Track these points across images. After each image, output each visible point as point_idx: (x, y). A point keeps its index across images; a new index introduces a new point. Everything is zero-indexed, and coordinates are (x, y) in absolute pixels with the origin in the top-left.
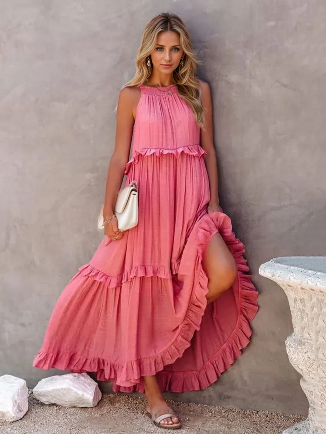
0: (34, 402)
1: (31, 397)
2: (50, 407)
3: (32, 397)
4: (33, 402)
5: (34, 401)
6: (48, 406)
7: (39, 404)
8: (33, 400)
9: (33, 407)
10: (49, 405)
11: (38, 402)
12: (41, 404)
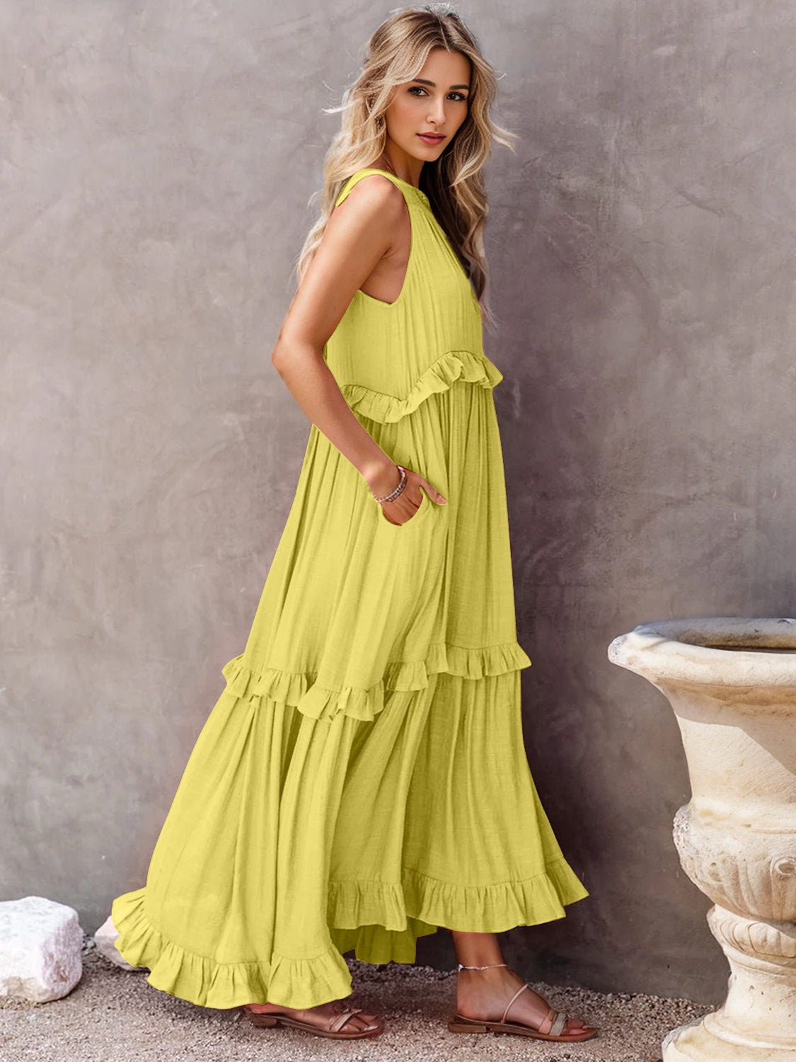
0: (99, 967)
1: (92, 955)
2: (135, 975)
3: (96, 956)
4: (97, 966)
5: (99, 963)
6: (131, 974)
7: (109, 970)
8: (98, 961)
9: (94, 975)
10: (134, 971)
11: (108, 966)
12: (114, 971)
